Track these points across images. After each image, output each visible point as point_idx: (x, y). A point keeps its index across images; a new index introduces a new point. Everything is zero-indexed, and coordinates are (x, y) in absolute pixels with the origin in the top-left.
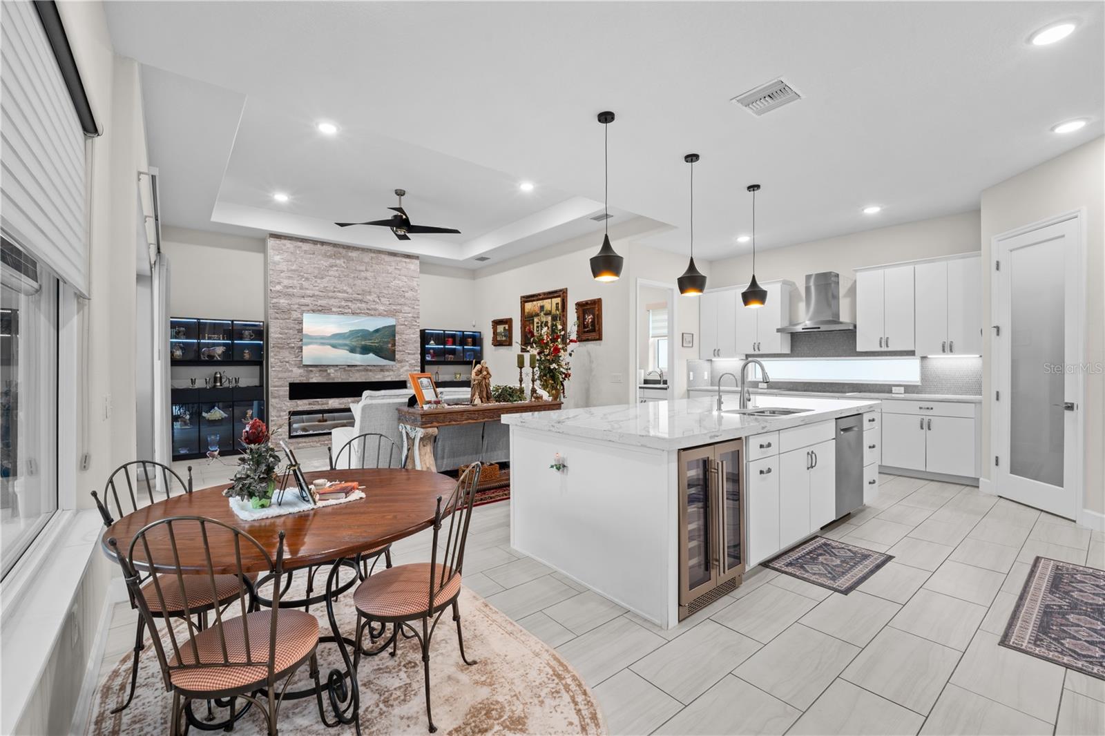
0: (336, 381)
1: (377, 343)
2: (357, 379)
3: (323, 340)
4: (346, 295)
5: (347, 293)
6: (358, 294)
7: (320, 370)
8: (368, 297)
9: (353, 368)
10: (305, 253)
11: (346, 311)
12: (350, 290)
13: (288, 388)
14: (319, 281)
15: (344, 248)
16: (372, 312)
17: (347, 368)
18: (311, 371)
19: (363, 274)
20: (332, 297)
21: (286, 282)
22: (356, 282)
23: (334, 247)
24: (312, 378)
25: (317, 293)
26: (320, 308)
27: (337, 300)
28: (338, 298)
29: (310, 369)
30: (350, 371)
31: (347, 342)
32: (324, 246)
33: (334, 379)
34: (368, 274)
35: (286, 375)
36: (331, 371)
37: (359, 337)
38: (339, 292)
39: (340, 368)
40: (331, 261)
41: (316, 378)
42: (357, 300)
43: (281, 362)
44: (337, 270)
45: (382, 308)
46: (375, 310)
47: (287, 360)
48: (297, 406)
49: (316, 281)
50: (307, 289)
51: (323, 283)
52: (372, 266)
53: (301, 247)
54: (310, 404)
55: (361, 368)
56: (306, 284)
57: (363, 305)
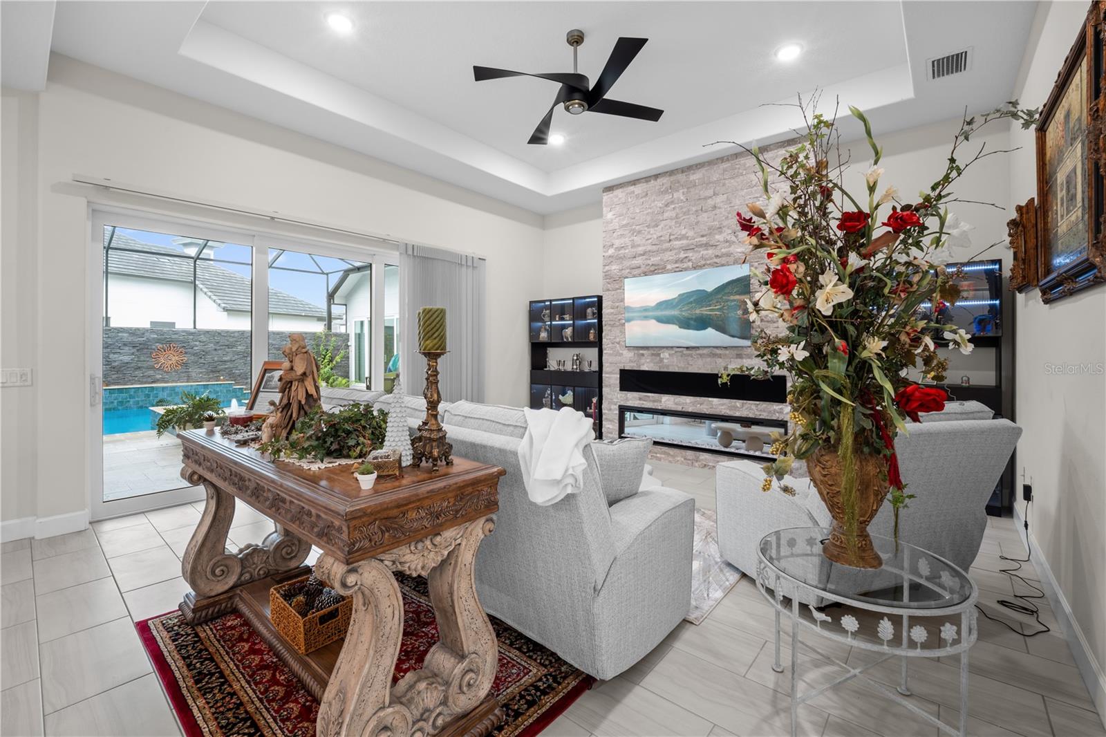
0: (671, 369)
1: (718, 310)
2: (700, 369)
3: (645, 313)
4: (685, 242)
5: (687, 238)
6: (702, 236)
7: (653, 354)
8: (717, 237)
9: (693, 352)
10: (637, 198)
11: (685, 265)
12: (691, 234)
13: (619, 376)
14: (652, 231)
15: (683, 172)
16: (723, 260)
17: (685, 352)
18: (643, 355)
19: (711, 202)
20: (666, 250)
21: (617, 243)
22: (700, 218)
23: (670, 175)
24: (643, 364)
25: (649, 248)
26: (652, 269)
27: (674, 252)
28: (675, 249)
29: (641, 352)
30: (689, 355)
31: (675, 312)
32: (658, 180)
33: (668, 366)
34: (719, 200)
35: (618, 358)
36: (665, 355)
37: (691, 303)
38: (677, 239)
39: (676, 352)
40: (668, 197)
41: (647, 365)
42: (701, 246)
43: (613, 344)
44: (674, 208)
45: (739, 250)
46: (728, 255)
47: (618, 340)
48: (627, 399)
49: (649, 232)
50: (639, 246)
51: (655, 233)
52: (724, 185)
53: (633, 192)
54: (640, 399)
55: (705, 351)
56: (637, 239)
57: (710, 252)
